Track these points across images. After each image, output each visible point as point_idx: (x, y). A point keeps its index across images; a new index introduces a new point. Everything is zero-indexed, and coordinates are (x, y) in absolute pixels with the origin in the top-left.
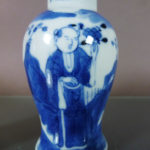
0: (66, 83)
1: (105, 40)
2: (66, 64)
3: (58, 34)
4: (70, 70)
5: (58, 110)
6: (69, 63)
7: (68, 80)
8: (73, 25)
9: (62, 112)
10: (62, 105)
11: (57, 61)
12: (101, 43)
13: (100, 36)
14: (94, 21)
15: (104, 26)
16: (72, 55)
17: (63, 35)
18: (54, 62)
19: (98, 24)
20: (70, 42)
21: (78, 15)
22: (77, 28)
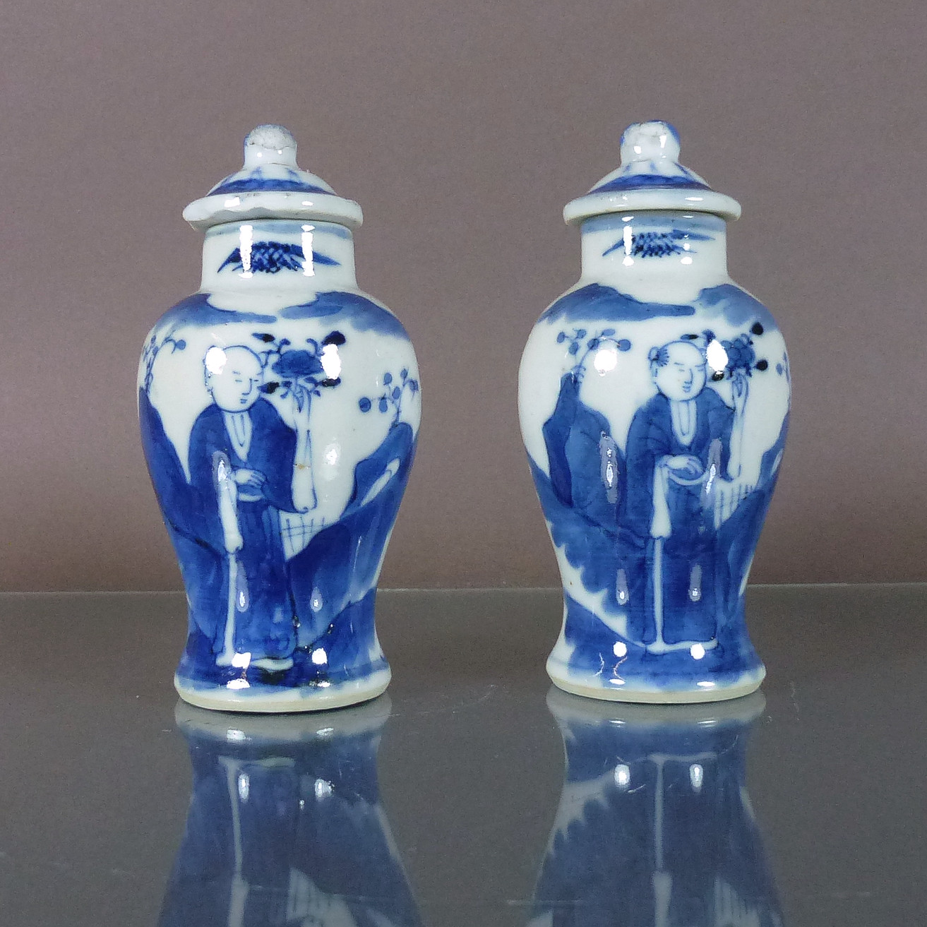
0: (674, 471)
1: (763, 366)
2: (677, 427)
3: (659, 358)
4: (686, 440)
5: (648, 538)
6: (684, 423)
7: (679, 462)
8: (694, 337)
9: (658, 547)
10: (661, 525)
11: (655, 419)
12: (755, 372)
13: (752, 355)
14: (736, 320)
15: (758, 330)
16: (693, 405)
17: (671, 360)
18: (650, 423)
19: (746, 328)
20: (686, 376)
21: (700, 311)
22: (700, 342)
